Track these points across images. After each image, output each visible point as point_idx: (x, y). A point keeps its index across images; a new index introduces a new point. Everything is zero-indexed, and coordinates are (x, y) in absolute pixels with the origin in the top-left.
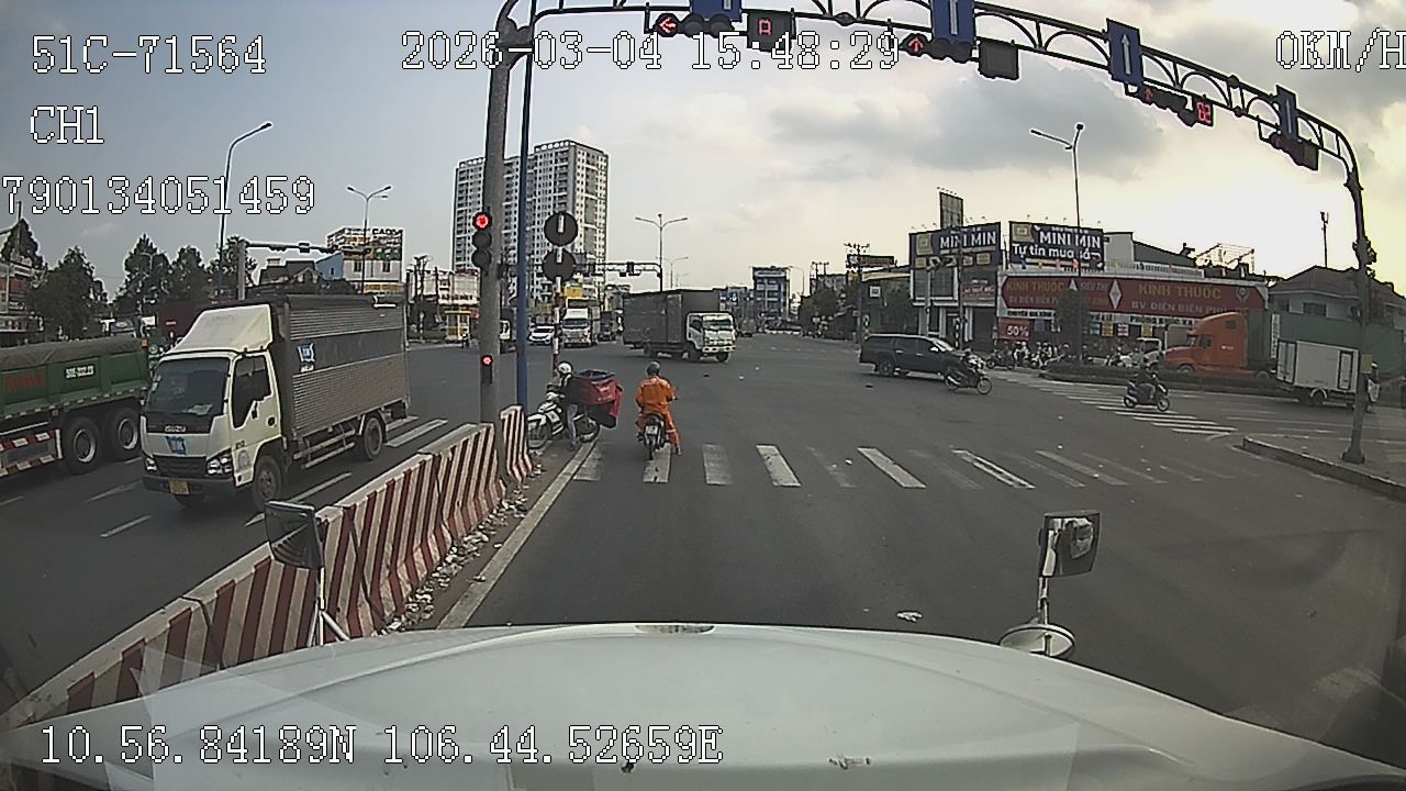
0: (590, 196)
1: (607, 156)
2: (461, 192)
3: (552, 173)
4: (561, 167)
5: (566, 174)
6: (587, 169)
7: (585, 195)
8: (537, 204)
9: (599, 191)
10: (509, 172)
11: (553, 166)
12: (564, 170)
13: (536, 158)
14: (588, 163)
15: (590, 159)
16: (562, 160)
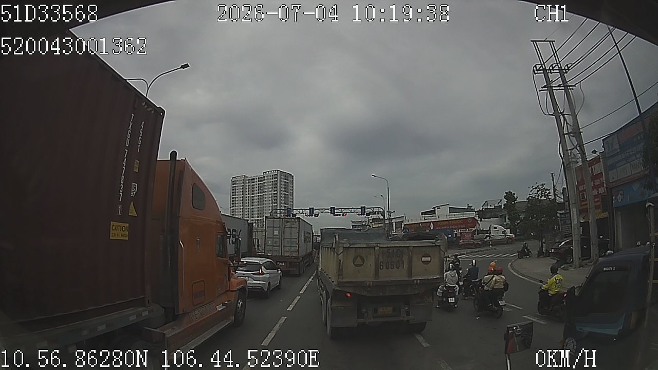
0: (286, 193)
1: (293, 176)
2: (233, 190)
3: (271, 184)
4: (275, 181)
5: (276, 184)
6: (285, 182)
7: (284, 193)
8: (265, 196)
9: (290, 191)
10: (253, 182)
11: (271, 180)
12: (276, 183)
13: (264, 177)
14: (285, 179)
15: (286, 178)
16: (275, 178)
